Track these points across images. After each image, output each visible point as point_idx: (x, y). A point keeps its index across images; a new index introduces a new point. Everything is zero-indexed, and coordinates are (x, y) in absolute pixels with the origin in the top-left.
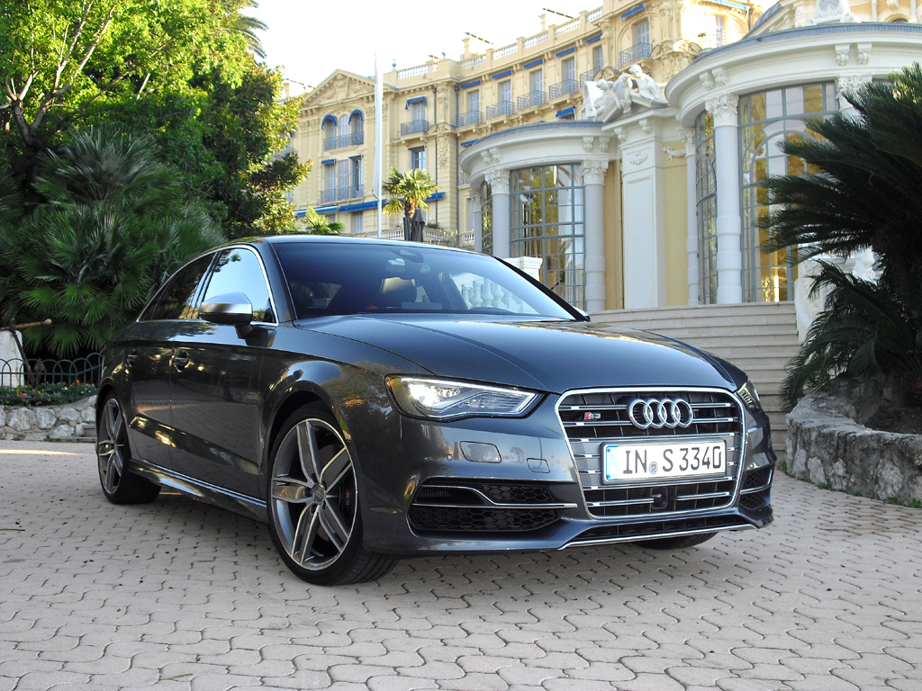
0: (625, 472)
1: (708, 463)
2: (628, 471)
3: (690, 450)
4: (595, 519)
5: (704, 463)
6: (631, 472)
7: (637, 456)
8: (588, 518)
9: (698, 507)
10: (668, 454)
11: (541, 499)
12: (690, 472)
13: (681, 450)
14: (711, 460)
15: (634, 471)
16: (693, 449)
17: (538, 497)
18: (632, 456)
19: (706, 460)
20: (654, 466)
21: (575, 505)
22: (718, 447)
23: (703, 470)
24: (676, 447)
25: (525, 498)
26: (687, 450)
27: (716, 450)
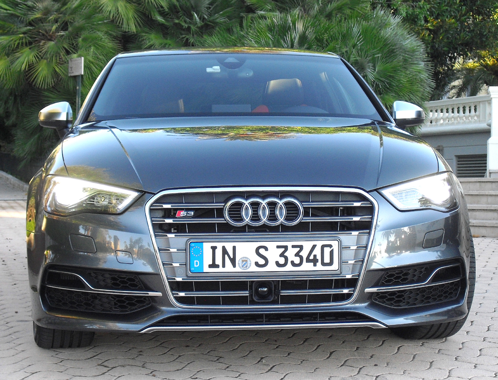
0: (210, 266)
1: (315, 261)
2: (214, 265)
3: (290, 248)
4: (180, 307)
5: (308, 260)
6: (218, 266)
7: (225, 251)
8: (171, 306)
9: (309, 302)
10: (262, 251)
11: (134, 287)
12: (289, 268)
13: (278, 247)
14: (319, 257)
15: (221, 265)
16: (293, 247)
17: (131, 285)
18: (219, 252)
19: (312, 257)
20: (245, 261)
21: (159, 294)
22: (330, 246)
23: (307, 267)
24: (272, 245)
25: (119, 285)
26: (286, 248)
27: (325, 248)
